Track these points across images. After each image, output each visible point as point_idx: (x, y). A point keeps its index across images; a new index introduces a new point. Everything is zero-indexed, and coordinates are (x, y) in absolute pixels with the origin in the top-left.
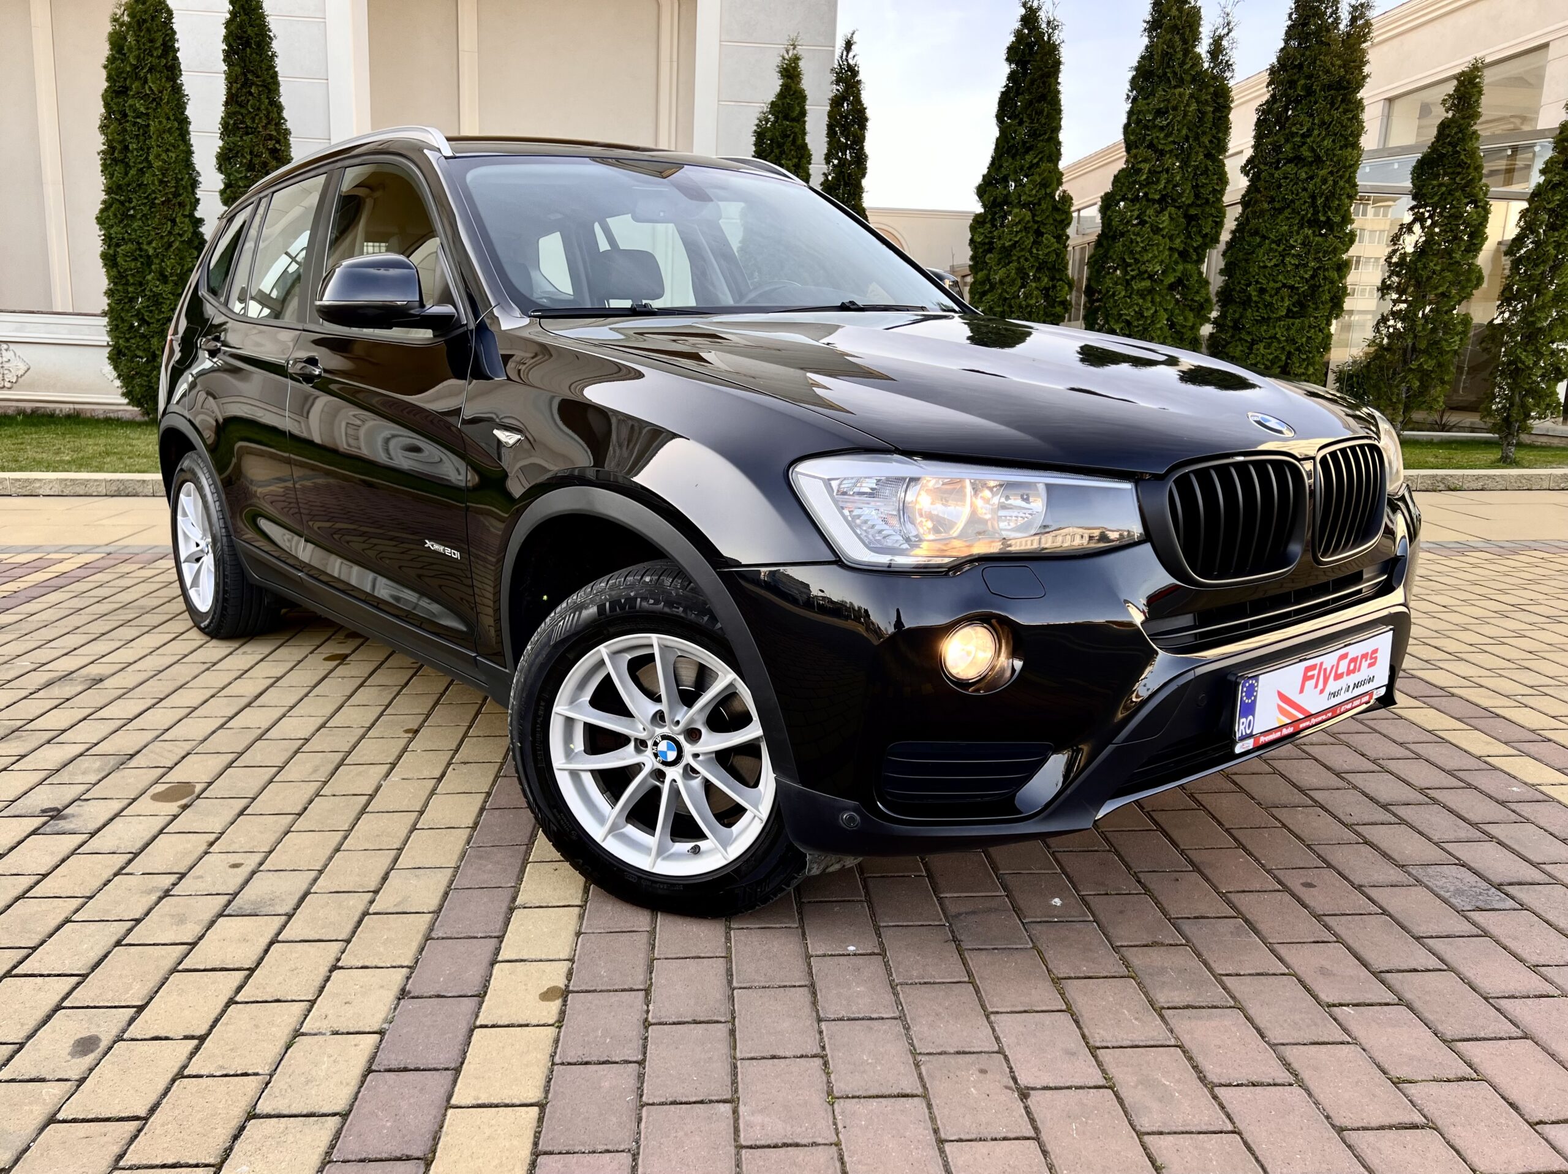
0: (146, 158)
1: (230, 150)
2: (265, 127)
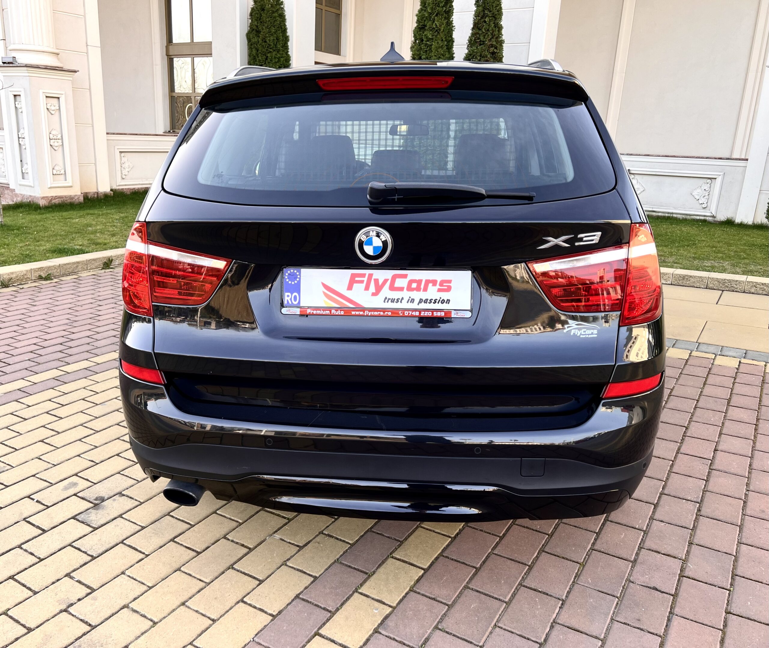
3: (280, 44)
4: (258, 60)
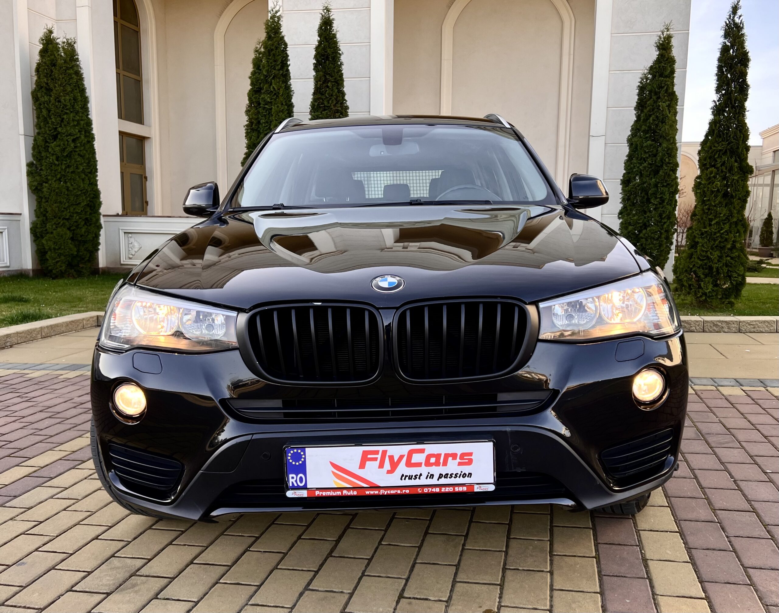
0: (269, 127)
2: (335, 106)
3: (78, 105)
4: (50, 122)
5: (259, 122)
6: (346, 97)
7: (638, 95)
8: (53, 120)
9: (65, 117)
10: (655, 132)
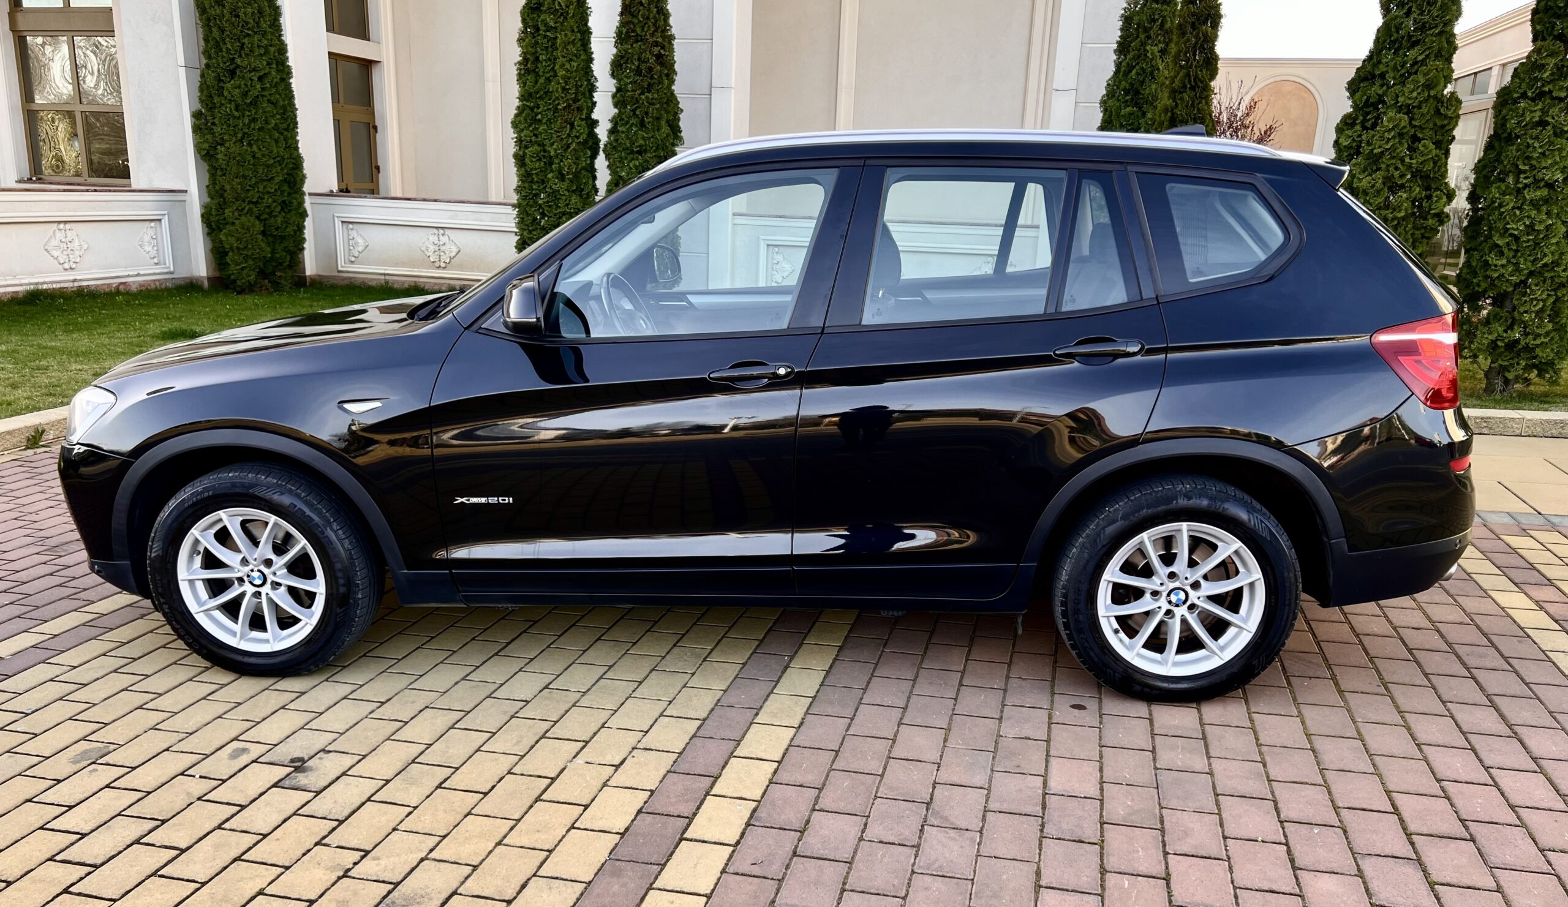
0: (553, 68)
1: (622, 57)
2: (652, 35)
3: (265, 22)
4: (224, 50)
5: (537, 59)
6: (672, 21)
7: (1122, 30)
8: (229, 46)
9: (246, 41)
10: (1137, 92)
